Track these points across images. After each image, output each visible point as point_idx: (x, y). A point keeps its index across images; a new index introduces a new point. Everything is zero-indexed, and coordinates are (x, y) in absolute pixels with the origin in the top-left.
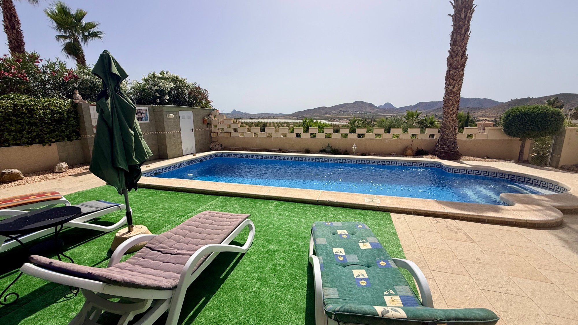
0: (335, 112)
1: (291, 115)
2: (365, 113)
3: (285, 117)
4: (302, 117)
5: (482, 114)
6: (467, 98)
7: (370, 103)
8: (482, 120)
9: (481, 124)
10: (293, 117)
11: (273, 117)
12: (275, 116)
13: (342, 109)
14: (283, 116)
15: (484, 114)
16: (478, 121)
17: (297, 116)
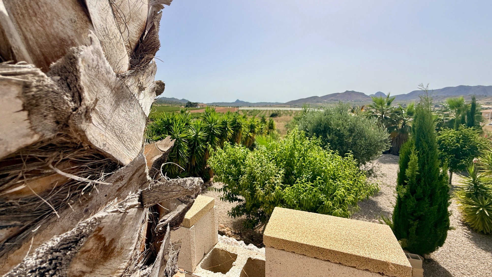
0: (326, 101)
1: (286, 104)
2: (355, 102)
3: (280, 105)
4: (295, 105)
5: (486, 102)
6: (468, 86)
7: (361, 92)
8: (486, 109)
9: (487, 113)
10: (287, 106)
11: (269, 106)
12: (271, 104)
13: (333, 98)
14: (279, 105)
15: (490, 102)
16: (483, 109)
17: (290, 105)
